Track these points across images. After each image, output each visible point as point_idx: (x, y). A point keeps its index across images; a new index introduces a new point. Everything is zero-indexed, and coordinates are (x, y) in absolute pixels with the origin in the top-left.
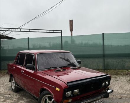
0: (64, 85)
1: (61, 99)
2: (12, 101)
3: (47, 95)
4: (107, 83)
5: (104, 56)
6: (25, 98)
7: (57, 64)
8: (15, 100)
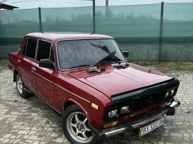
0: (105, 101)
1: (101, 121)
2: (21, 114)
3: (76, 113)
4: (172, 91)
5: (161, 41)
6: (40, 108)
7: (91, 59)
8: (24, 111)
